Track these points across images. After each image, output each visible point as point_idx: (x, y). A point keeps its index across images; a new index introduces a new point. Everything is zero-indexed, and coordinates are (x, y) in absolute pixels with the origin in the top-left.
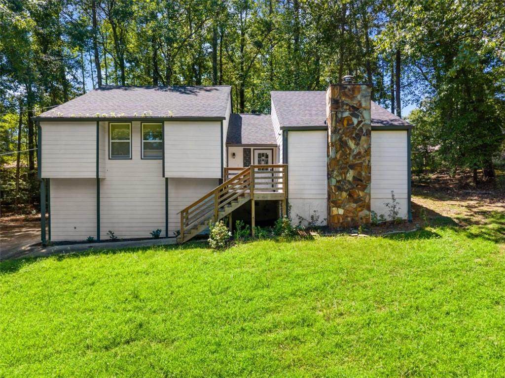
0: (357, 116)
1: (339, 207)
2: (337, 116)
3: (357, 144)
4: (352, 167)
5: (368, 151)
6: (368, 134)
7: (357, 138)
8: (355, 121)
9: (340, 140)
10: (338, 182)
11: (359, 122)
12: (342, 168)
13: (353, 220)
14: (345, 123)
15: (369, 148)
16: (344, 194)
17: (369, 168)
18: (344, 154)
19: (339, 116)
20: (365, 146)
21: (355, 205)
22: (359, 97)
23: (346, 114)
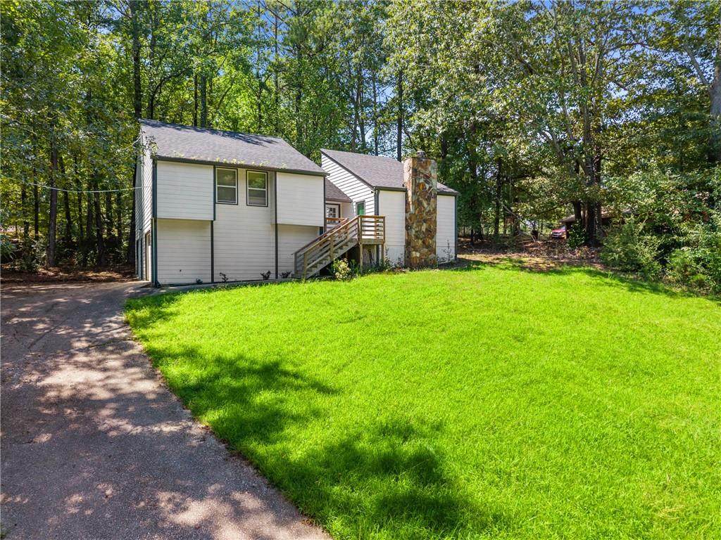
0: (428, 183)
1: (416, 251)
2: (416, 182)
3: (428, 204)
4: (425, 221)
5: (435, 210)
6: (435, 197)
7: (428, 199)
8: (427, 186)
9: (418, 199)
10: (416, 232)
11: (430, 188)
12: (418, 222)
13: (425, 261)
14: (421, 187)
15: (436, 207)
16: (420, 242)
17: (435, 222)
18: (420, 211)
19: (417, 181)
20: (433, 206)
21: (426, 250)
22: (430, 168)
23: (422, 181)
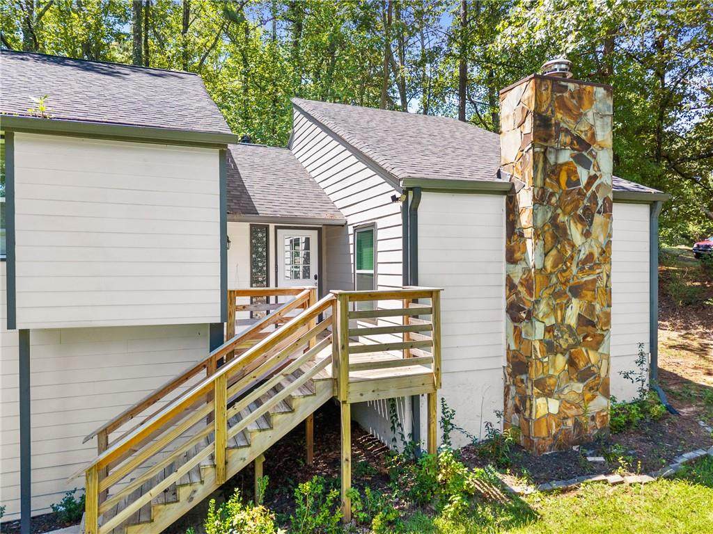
0: (586, 165)
1: (549, 395)
2: (546, 160)
3: (587, 234)
4: (576, 291)
5: (605, 252)
6: (607, 211)
7: (586, 219)
8: (583, 175)
10: (549, 330)
11: (592, 179)
12: (556, 295)
13: (577, 424)
14: (563, 178)
15: (609, 243)
16: (561, 361)
17: (608, 292)
18: (561, 260)
19: (552, 159)
20: (602, 239)
21: (579, 387)
22: (590, 115)
23: (566, 156)
